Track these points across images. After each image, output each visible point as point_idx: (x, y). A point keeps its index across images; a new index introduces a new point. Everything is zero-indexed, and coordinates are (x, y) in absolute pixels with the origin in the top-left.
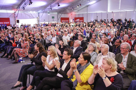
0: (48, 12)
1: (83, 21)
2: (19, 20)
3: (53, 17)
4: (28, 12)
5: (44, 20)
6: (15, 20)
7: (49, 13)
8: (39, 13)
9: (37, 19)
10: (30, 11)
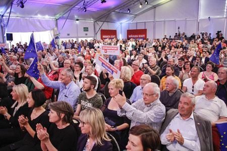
0: (76, 17)
1: (146, 36)
2: (12, 34)
3: (86, 29)
4: (33, 16)
5: (68, 35)
6: (3, 34)
7: (77, 20)
8: (57, 20)
9: (52, 32)
10: (36, 14)
